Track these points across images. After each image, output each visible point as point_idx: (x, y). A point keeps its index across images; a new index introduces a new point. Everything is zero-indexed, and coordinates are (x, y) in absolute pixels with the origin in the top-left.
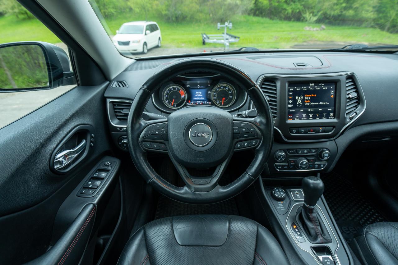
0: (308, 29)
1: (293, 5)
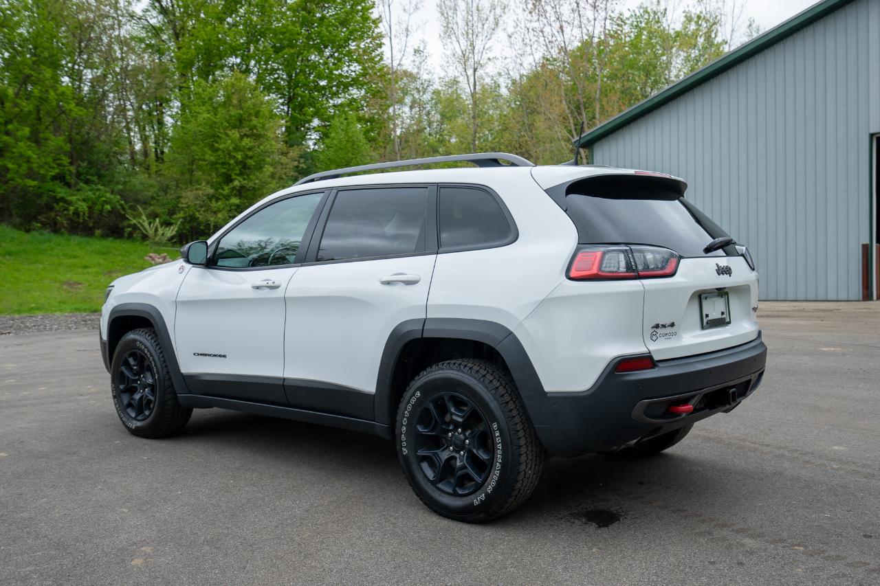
0: (158, 260)
1: (88, 191)
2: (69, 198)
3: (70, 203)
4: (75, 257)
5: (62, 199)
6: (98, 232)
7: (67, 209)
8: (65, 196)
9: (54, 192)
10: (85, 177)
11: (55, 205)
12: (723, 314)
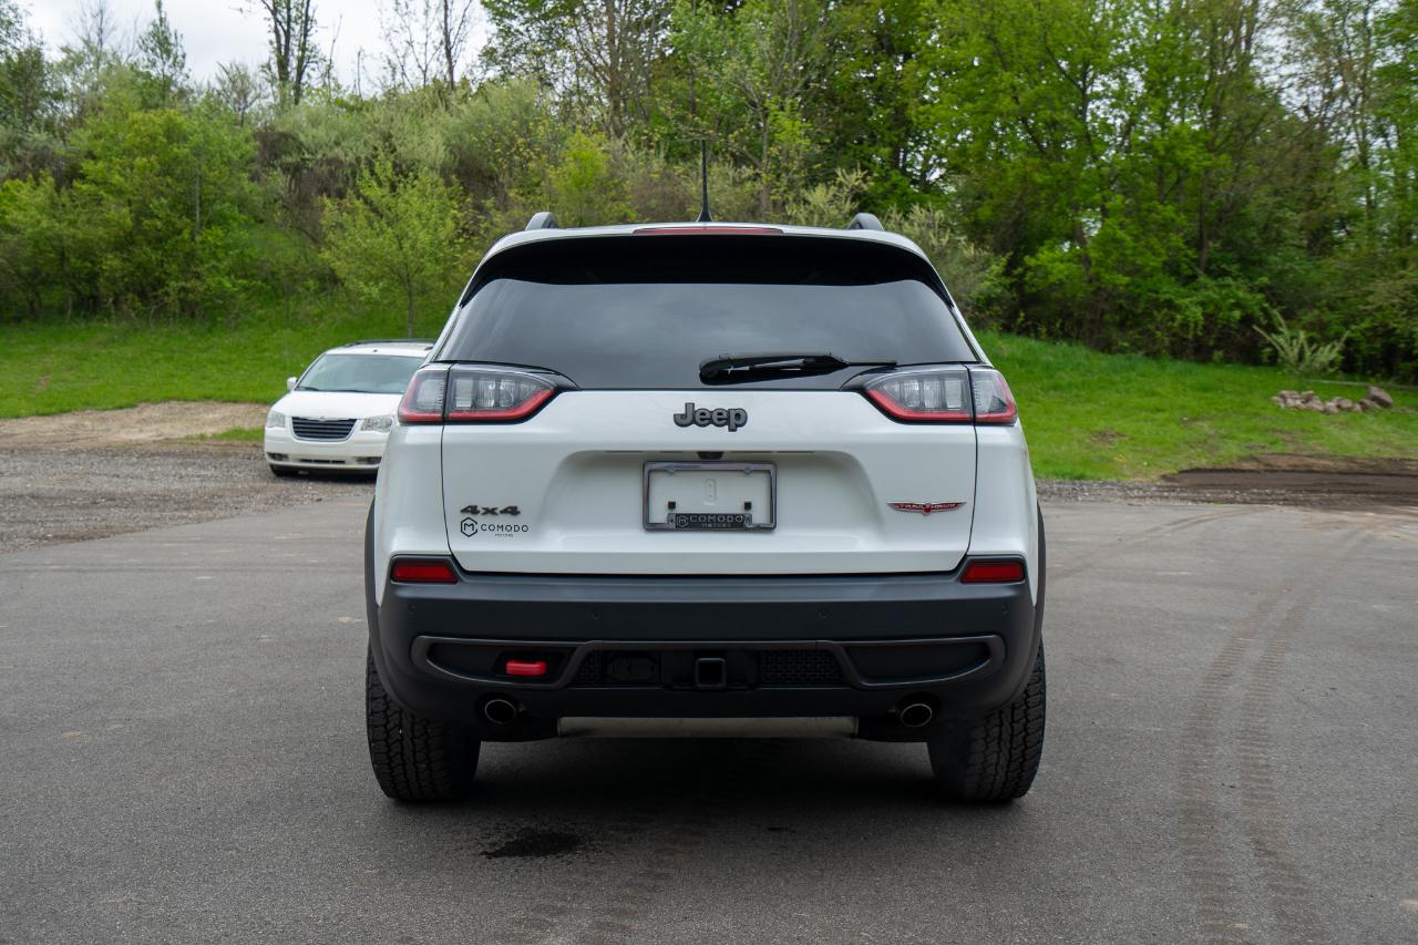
0: (1294, 401)
1: (1210, 289)
2: (1179, 302)
3: (1177, 309)
4: (1153, 394)
5: (1169, 304)
6: (1218, 354)
7: (1173, 319)
8: (1173, 297)
9: (1157, 292)
10: (1218, 266)
11: (1155, 312)
12: (748, 506)
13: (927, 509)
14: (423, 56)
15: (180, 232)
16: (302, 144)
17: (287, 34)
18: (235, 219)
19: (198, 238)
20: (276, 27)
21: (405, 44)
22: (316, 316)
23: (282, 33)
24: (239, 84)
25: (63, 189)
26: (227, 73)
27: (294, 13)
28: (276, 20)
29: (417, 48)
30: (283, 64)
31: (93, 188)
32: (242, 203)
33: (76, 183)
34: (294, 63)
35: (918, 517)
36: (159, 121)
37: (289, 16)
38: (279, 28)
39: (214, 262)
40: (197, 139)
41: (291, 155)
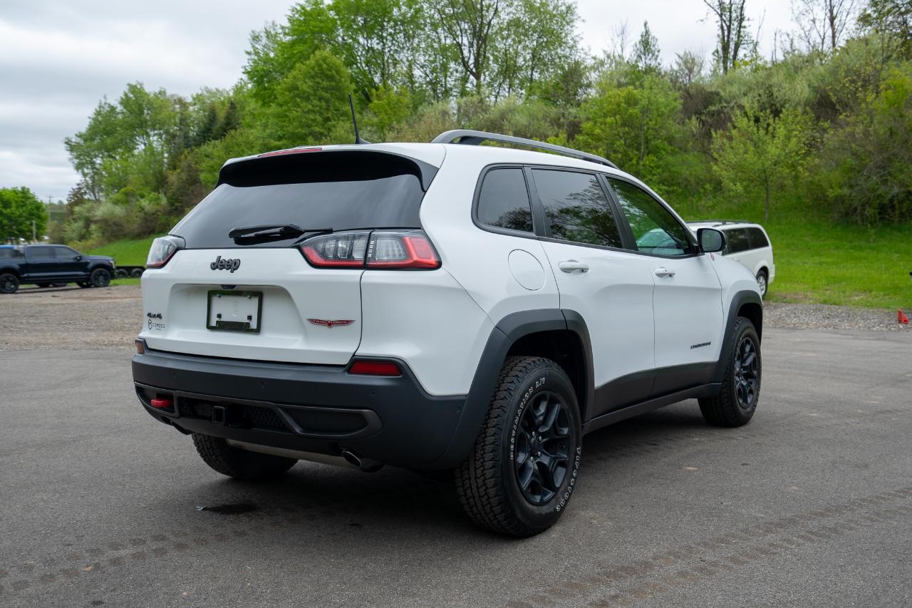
12: (250, 318)
13: (330, 324)
14: (822, 28)
15: (631, 160)
16: (722, 97)
17: (729, 28)
18: (664, 150)
19: (641, 163)
20: (722, 25)
21: (811, 22)
22: (711, 207)
23: (725, 28)
24: (689, 64)
25: (570, 140)
26: (682, 59)
27: (734, 15)
28: (722, 19)
29: (818, 23)
30: (725, 48)
31: (585, 137)
32: (670, 140)
33: (577, 136)
34: (732, 46)
35: (325, 328)
36: (623, 94)
37: (731, 17)
38: (724, 25)
39: (650, 177)
40: (644, 102)
41: (715, 105)
